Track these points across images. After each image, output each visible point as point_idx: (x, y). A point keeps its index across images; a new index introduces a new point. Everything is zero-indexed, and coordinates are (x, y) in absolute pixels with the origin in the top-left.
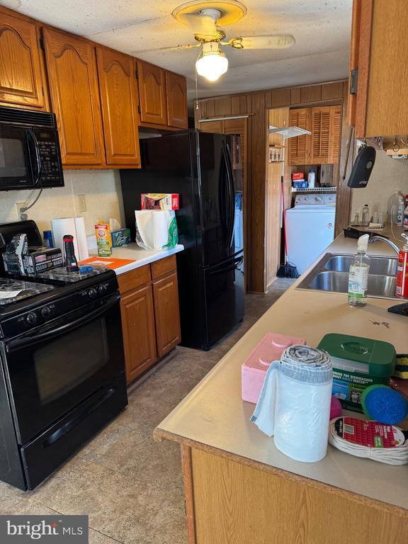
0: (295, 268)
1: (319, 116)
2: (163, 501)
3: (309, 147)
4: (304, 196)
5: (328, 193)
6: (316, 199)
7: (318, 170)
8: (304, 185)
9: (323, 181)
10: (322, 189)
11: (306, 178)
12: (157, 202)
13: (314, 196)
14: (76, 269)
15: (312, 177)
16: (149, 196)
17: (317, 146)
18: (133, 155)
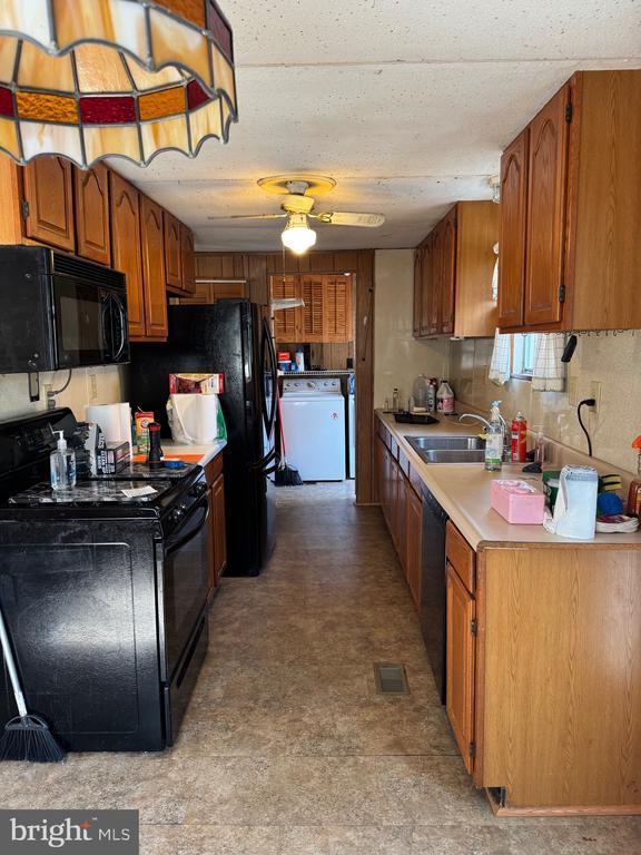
0: (296, 472)
1: (310, 285)
2: (333, 715)
3: (299, 320)
4: (293, 382)
5: (323, 377)
6: (309, 386)
7: (306, 348)
8: (293, 368)
9: (313, 363)
10: (312, 373)
11: (293, 358)
12: (197, 385)
13: (306, 381)
14: (163, 464)
15: (300, 357)
16: (179, 375)
17: (309, 320)
18: (162, 325)
